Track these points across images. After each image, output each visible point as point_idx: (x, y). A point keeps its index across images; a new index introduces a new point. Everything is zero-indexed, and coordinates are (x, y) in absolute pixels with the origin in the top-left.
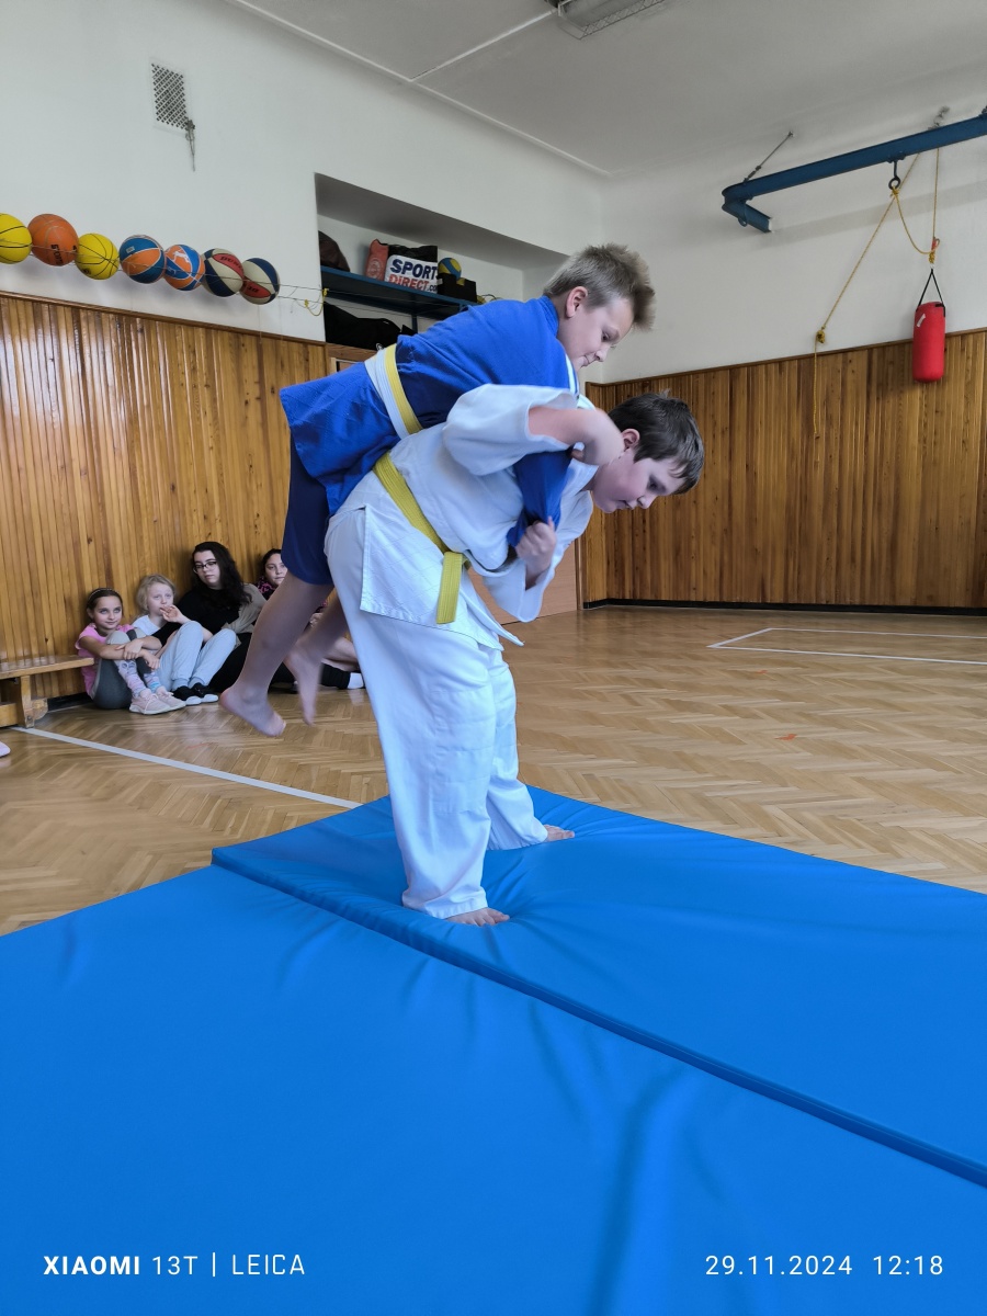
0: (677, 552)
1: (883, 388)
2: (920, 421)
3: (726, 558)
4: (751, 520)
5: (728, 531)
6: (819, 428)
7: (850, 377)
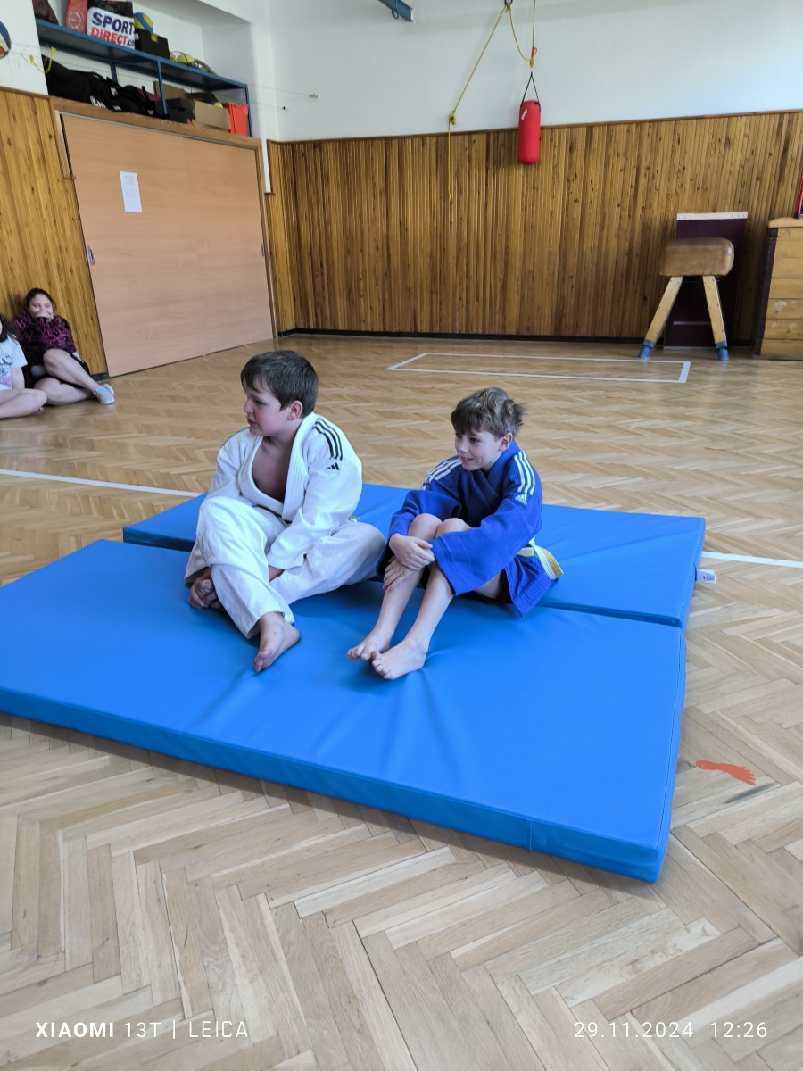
0: (349, 291)
1: (497, 164)
2: (523, 194)
3: (387, 296)
4: (405, 265)
5: (387, 274)
6: (453, 195)
7: (474, 154)
